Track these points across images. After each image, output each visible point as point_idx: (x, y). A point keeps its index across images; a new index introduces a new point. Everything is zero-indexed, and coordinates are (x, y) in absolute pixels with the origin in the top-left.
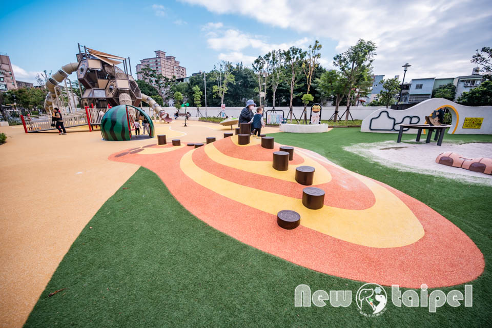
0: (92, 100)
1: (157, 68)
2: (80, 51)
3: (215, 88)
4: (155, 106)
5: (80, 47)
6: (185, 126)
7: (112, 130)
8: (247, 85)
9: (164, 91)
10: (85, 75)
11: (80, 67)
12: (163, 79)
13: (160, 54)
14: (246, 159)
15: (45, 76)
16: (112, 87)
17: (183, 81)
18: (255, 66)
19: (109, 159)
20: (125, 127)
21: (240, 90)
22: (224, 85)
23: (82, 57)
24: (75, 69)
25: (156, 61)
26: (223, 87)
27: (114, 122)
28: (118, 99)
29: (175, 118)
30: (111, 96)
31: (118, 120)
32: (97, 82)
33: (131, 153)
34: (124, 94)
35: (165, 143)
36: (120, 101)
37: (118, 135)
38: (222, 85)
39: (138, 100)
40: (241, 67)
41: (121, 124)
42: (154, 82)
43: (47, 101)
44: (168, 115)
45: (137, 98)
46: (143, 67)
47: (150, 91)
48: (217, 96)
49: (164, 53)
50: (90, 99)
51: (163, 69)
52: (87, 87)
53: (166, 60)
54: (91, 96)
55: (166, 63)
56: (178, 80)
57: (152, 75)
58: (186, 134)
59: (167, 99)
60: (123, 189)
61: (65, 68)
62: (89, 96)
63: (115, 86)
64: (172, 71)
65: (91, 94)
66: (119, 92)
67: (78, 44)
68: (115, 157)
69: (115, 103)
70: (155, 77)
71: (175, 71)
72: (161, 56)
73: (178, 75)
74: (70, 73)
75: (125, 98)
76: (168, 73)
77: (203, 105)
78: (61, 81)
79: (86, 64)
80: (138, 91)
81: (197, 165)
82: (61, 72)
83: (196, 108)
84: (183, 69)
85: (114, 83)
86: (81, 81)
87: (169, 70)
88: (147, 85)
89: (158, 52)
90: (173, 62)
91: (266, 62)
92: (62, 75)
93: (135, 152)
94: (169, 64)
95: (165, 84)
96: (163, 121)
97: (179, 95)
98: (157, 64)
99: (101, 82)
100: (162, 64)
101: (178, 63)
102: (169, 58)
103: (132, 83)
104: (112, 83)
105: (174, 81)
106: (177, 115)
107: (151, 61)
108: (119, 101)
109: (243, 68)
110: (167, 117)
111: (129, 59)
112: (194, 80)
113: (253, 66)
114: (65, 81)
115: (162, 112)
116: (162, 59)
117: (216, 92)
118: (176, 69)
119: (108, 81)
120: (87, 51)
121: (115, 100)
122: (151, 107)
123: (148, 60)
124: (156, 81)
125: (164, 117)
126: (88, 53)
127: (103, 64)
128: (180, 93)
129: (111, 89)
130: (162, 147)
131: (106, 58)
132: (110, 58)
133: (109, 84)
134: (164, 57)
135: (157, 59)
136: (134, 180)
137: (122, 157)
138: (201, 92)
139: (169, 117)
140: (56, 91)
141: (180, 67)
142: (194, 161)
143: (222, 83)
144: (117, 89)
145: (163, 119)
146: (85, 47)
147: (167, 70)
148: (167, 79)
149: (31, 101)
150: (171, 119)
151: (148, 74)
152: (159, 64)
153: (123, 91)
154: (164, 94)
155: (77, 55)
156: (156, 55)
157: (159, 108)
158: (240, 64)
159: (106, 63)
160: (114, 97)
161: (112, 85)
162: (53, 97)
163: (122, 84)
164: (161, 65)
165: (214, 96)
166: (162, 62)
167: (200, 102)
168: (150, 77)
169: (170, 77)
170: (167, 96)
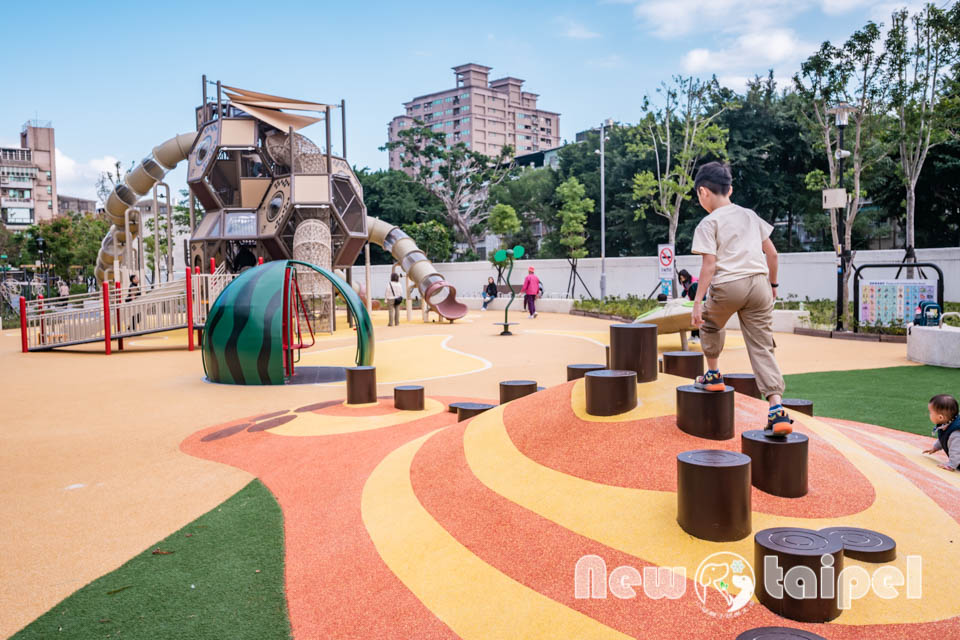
0: (217, 246)
1: (457, 122)
2: (205, 98)
3: (644, 181)
4: (412, 261)
5: (208, 84)
6: (506, 332)
7: (231, 346)
8: (800, 162)
9: (468, 200)
10: (208, 169)
11: (198, 147)
12: (468, 162)
13: (472, 75)
14: (589, 476)
15: (115, 178)
16: (278, 201)
17: (539, 163)
18: (807, 83)
19: (182, 447)
20: (273, 334)
21: (764, 184)
22: (682, 171)
23: (210, 114)
24: (185, 154)
25: (456, 100)
26: (676, 178)
27: (242, 319)
28: (291, 240)
29: (485, 304)
30: (271, 230)
31: (253, 313)
32: (237, 188)
33: (252, 429)
34: (312, 222)
35: (370, 397)
36: (295, 245)
37: (248, 362)
38: (672, 168)
39: (353, 239)
40: (769, 92)
41: (261, 325)
42: (437, 175)
43: (104, 255)
44: (453, 293)
45: (353, 234)
46: (408, 125)
47: (421, 205)
48: (650, 211)
49: (484, 71)
50: (210, 242)
51: (477, 124)
52: (211, 206)
53: (490, 94)
54: (215, 235)
55: (490, 103)
56: (524, 161)
57: (430, 152)
58: (488, 365)
59: (476, 231)
60: (155, 552)
61: (159, 153)
62: (210, 232)
63: (287, 196)
64: (509, 128)
65: (217, 227)
66: (297, 215)
67: (204, 77)
68: (203, 440)
69: (282, 252)
70: (439, 155)
71: (520, 127)
72: (473, 83)
73: (528, 143)
74: (172, 166)
75: (314, 237)
76: (491, 139)
77: (594, 252)
78: (144, 192)
79: (213, 134)
80: (360, 209)
81: (414, 488)
82: (148, 165)
83: (565, 263)
84: (551, 117)
85: (286, 190)
86: (197, 187)
87: (499, 128)
88: (411, 187)
89: (463, 71)
90: (514, 97)
91: (859, 65)
92: (151, 172)
93: (262, 428)
94: (498, 105)
95: (473, 178)
96: (433, 316)
97: (504, 215)
98: (456, 110)
99: (251, 188)
100: (475, 110)
101: (533, 97)
102: (502, 85)
103: (340, 186)
104: (281, 187)
105: (507, 165)
106: (492, 290)
107: (437, 102)
108: (290, 247)
109: (780, 95)
110: (451, 302)
111: (343, 106)
112: (578, 154)
113: (799, 86)
114: (155, 191)
115: (432, 279)
116: (475, 90)
117: (642, 200)
118: (521, 121)
119: (269, 181)
120: (224, 97)
121: (281, 243)
122: (400, 264)
123: (427, 100)
124: (443, 171)
125: (438, 299)
126: (225, 99)
127: (263, 130)
128: (510, 210)
129: (275, 208)
130: (356, 413)
131: (277, 110)
132: (289, 110)
133: (273, 190)
134: (483, 84)
135: (460, 93)
136: (205, 528)
137: (220, 440)
138: (590, 203)
139: (458, 299)
140: (127, 222)
141: (536, 113)
142: (412, 472)
143: (675, 163)
144: (293, 206)
145: (432, 308)
146: (218, 83)
147: (490, 127)
148: (481, 160)
149: (74, 252)
150: (462, 308)
151: (417, 148)
152: (464, 109)
153: (310, 212)
154: (468, 213)
155: (197, 109)
156: (458, 81)
157: (426, 267)
158: (765, 79)
159: (271, 128)
160: (279, 234)
161: (279, 195)
162: (119, 241)
163: (310, 189)
164: (469, 113)
165: (640, 214)
166: (476, 100)
167: (581, 240)
168: (423, 159)
169: (493, 152)
170: (476, 221)
